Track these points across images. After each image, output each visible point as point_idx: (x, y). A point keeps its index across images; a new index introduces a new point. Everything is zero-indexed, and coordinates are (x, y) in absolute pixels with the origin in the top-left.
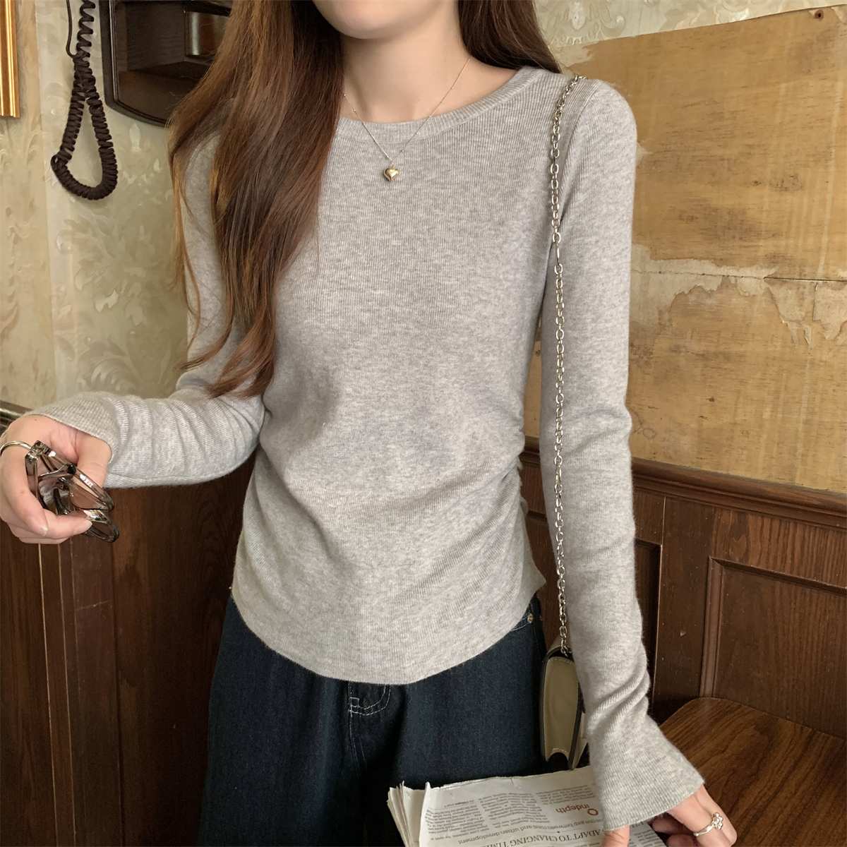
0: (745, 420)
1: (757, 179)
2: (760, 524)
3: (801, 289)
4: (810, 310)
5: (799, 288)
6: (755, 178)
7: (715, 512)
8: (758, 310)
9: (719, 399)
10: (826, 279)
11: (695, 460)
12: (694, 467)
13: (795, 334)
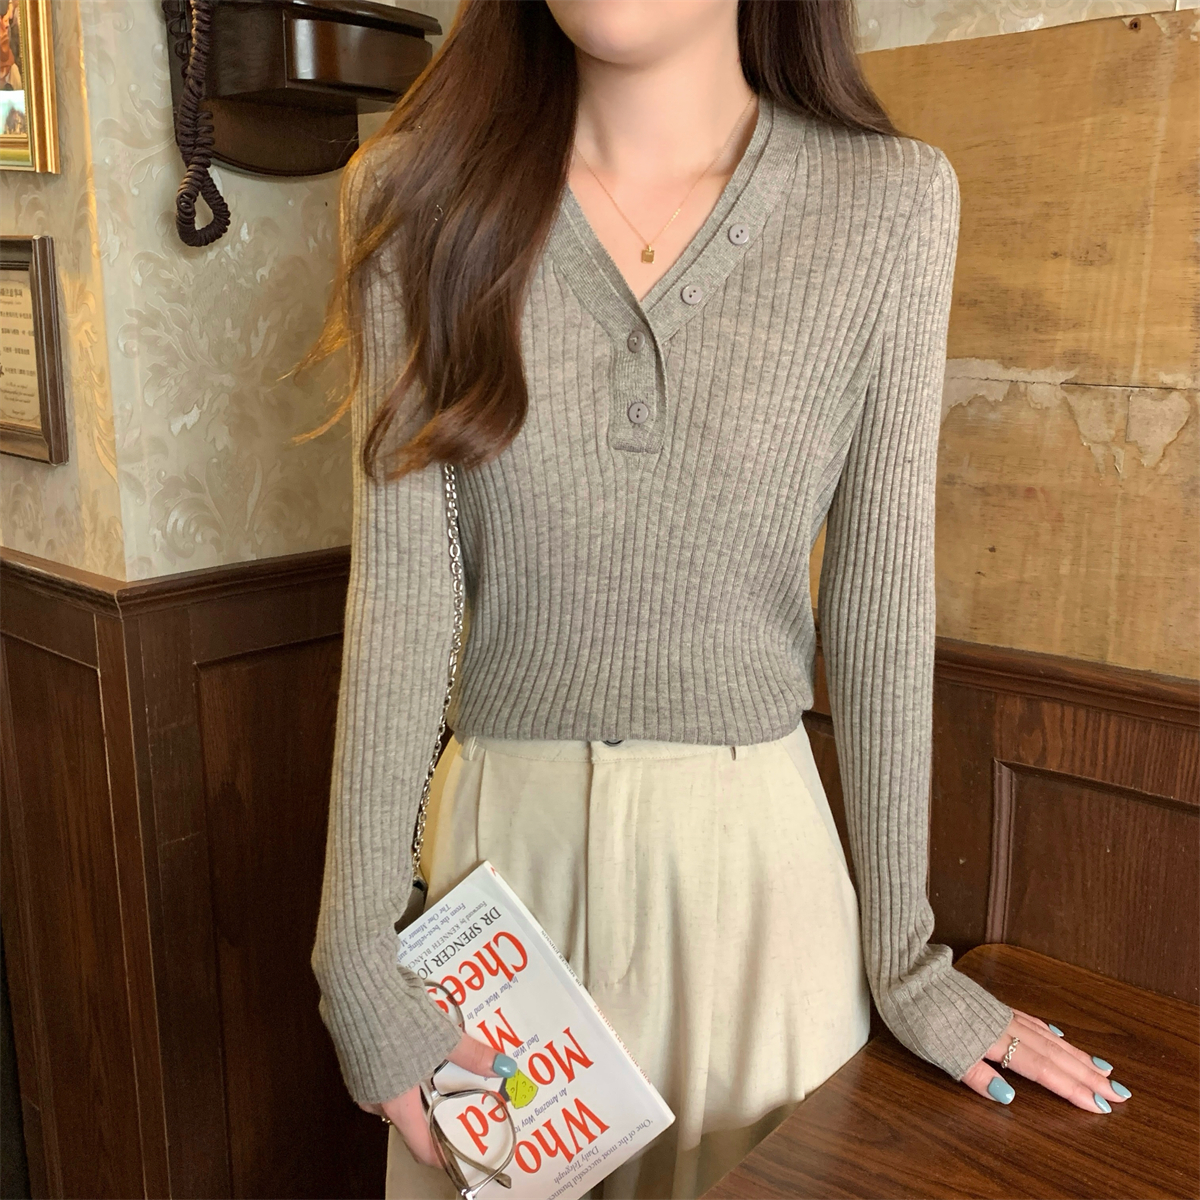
0: (1036, 577)
1: (1056, 250)
2: (1059, 714)
3: (1111, 400)
4: (1124, 427)
5: (1106, 398)
6: (1053, 248)
7: (996, 700)
8: (1051, 428)
9: (1002, 548)
10: (1144, 386)
11: (967, 630)
12: (966, 639)
13: (1101, 461)
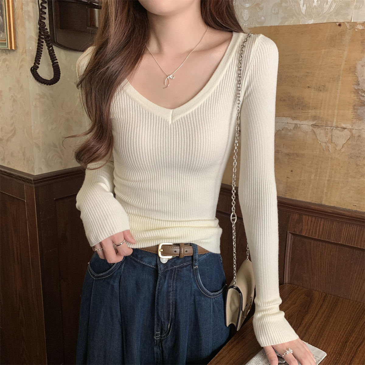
0: (304, 179)
2: (307, 219)
3: (326, 130)
4: (331, 138)
5: (325, 130)
7: (291, 214)
8: (309, 137)
9: (294, 171)
10: (337, 127)
11: (284, 194)
12: (283, 196)
13: (324, 147)
